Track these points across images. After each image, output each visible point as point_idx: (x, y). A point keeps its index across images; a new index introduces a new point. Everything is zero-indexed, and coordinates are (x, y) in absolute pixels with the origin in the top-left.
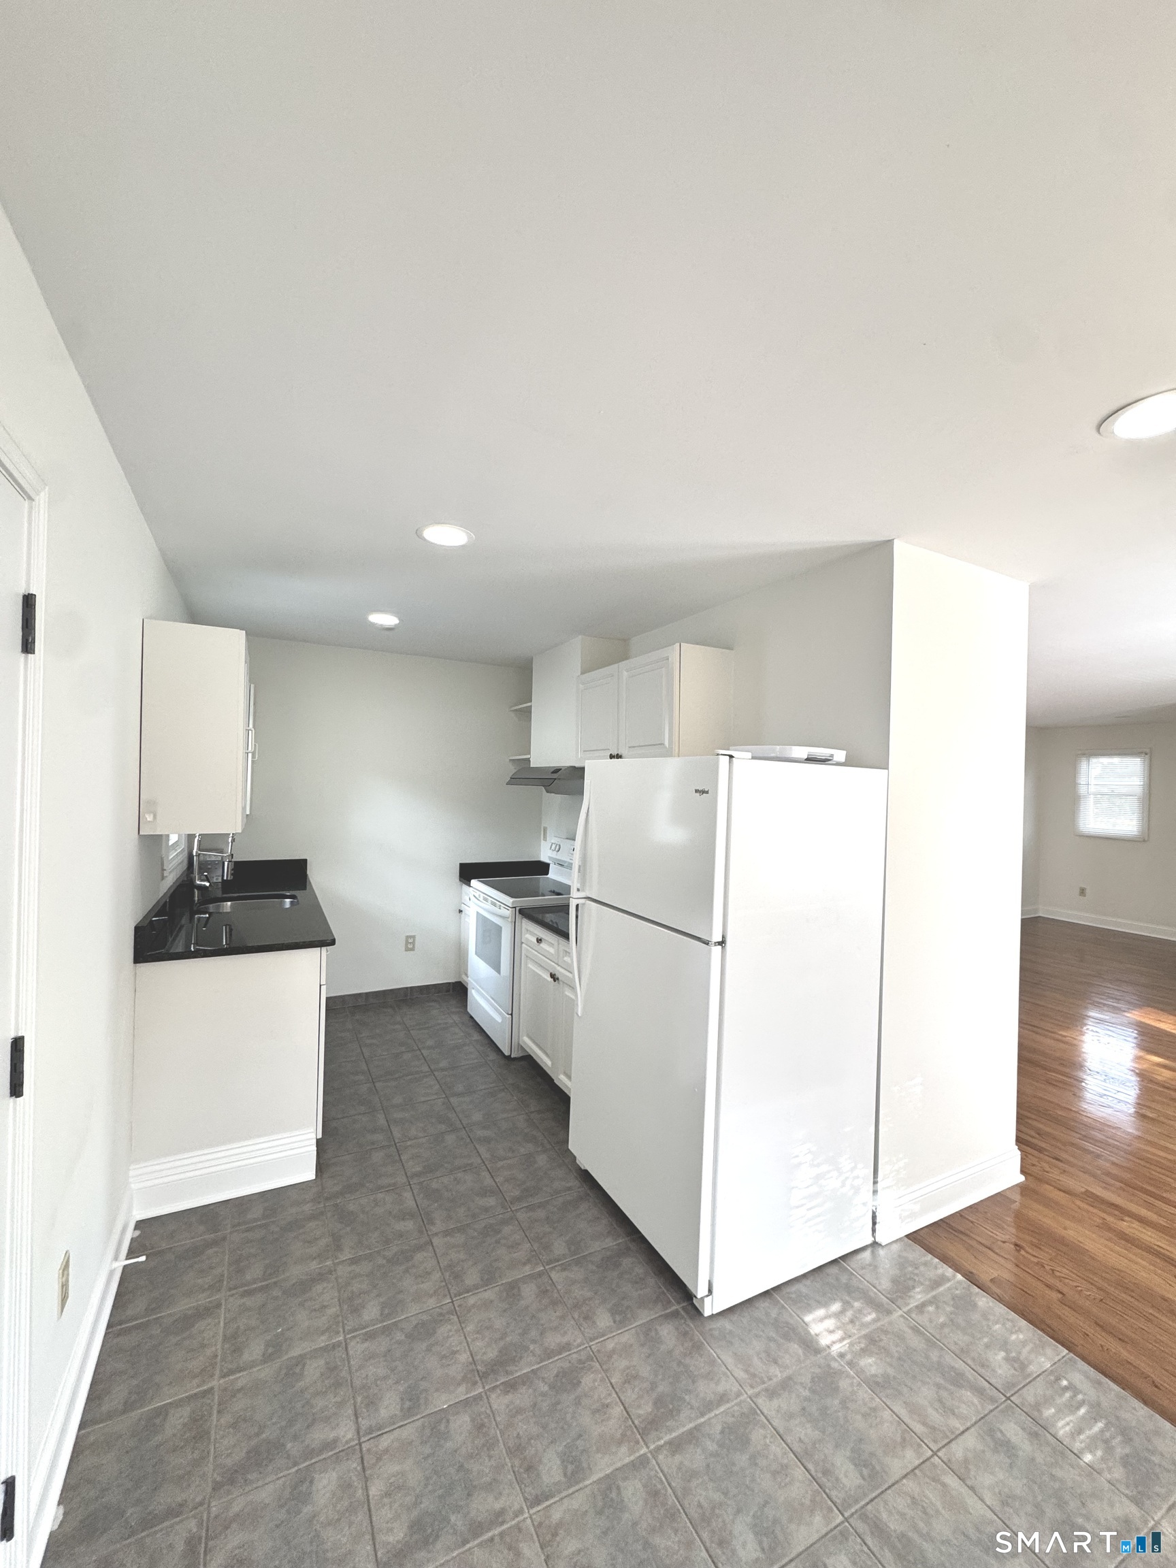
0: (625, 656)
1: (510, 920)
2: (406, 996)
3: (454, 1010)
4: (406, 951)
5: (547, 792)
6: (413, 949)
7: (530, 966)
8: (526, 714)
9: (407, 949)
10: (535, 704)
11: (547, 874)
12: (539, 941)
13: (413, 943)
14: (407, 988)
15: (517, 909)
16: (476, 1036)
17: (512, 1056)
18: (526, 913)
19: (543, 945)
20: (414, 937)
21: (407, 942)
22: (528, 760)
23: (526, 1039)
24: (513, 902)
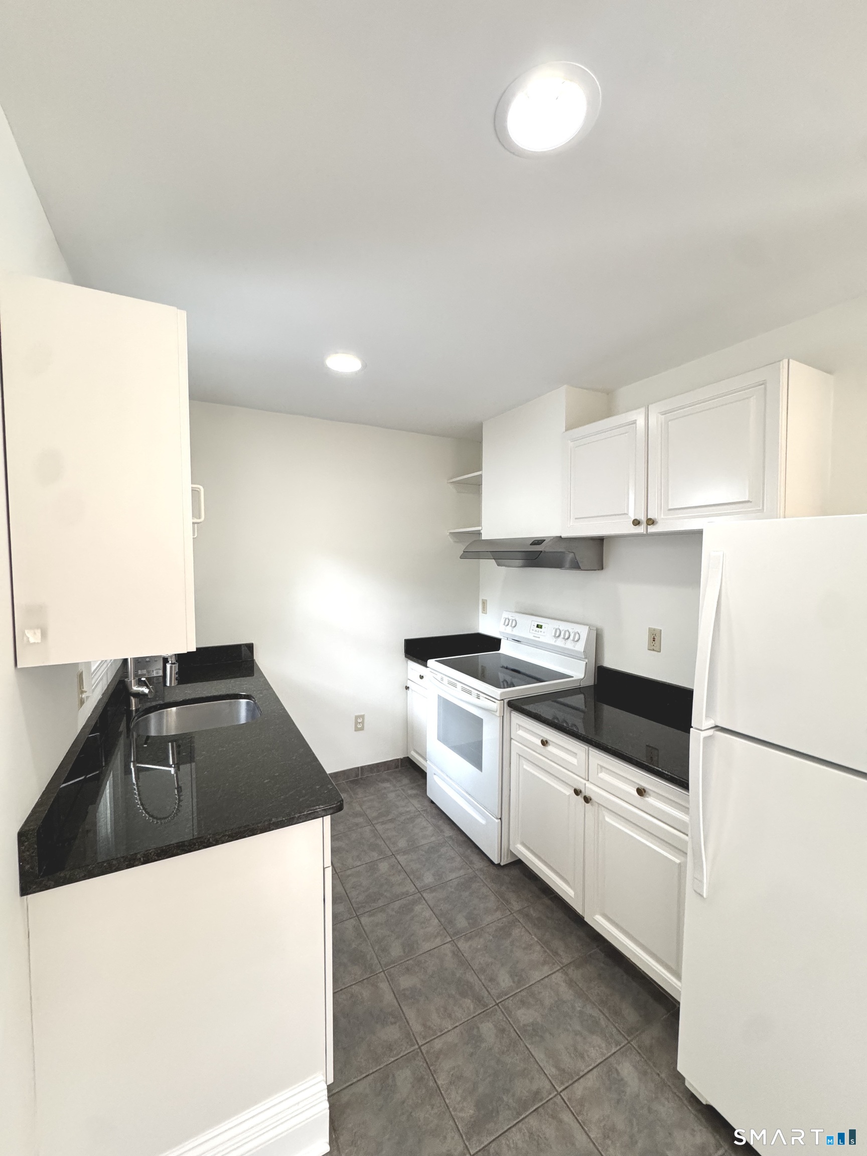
0: (609, 411)
1: (498, 714)
2: (357, 775)
3: (410, 792)
4: (355, 731)
5: (498, 565)
6: (362, 729)
7: (527, 767)
8: (476, 486)
9: (357, 729)
10: (489, 475)
11: (498, 649)
12: (544, 743)
13: (363, 723)
14: (358, 768)
15: (506, 701)
16: (448, 832)
17: (502, 864)
18: (515, 705)
19: (550, 748)
20: (363, 717)
21: (356, 723)
22: (479, 533)
23: (520, 847)
24: (502, 694)
